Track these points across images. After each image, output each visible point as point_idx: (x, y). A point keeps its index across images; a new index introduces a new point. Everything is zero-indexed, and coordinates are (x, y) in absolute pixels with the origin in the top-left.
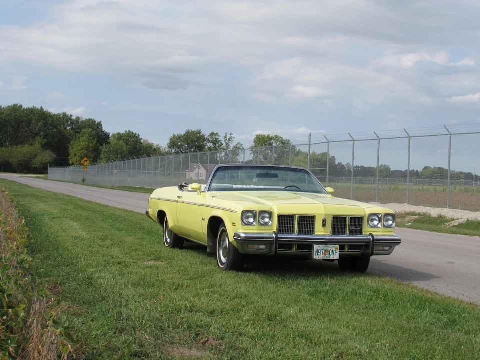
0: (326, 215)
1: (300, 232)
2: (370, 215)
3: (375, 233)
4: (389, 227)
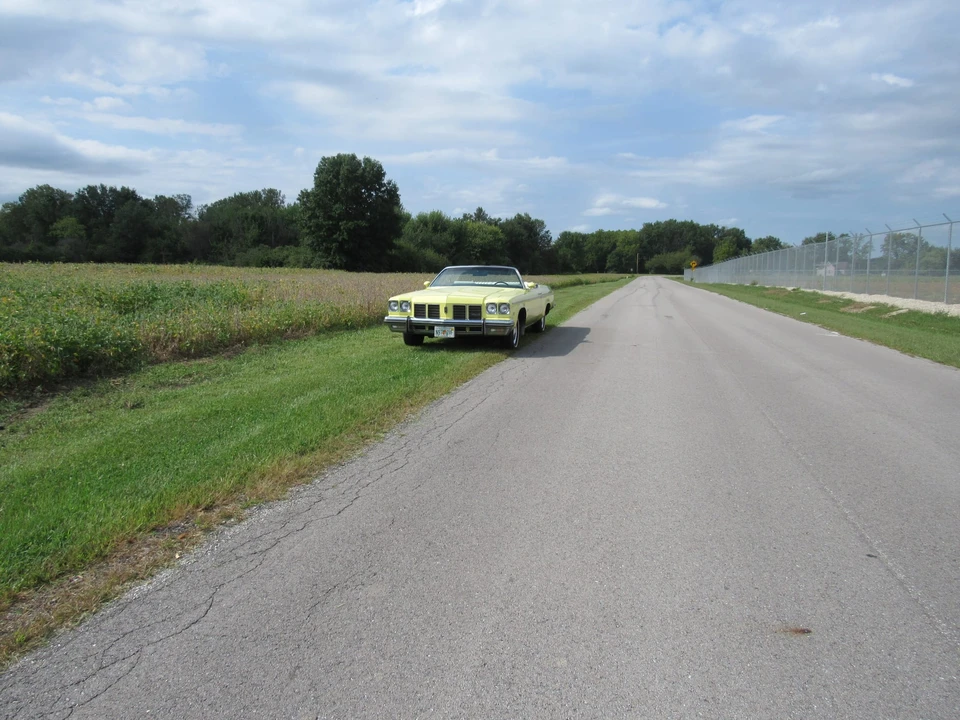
0: (446, 303)
1: (429, 317)
2: (488, 304)
3: (491, 318)
4: (504, 313)
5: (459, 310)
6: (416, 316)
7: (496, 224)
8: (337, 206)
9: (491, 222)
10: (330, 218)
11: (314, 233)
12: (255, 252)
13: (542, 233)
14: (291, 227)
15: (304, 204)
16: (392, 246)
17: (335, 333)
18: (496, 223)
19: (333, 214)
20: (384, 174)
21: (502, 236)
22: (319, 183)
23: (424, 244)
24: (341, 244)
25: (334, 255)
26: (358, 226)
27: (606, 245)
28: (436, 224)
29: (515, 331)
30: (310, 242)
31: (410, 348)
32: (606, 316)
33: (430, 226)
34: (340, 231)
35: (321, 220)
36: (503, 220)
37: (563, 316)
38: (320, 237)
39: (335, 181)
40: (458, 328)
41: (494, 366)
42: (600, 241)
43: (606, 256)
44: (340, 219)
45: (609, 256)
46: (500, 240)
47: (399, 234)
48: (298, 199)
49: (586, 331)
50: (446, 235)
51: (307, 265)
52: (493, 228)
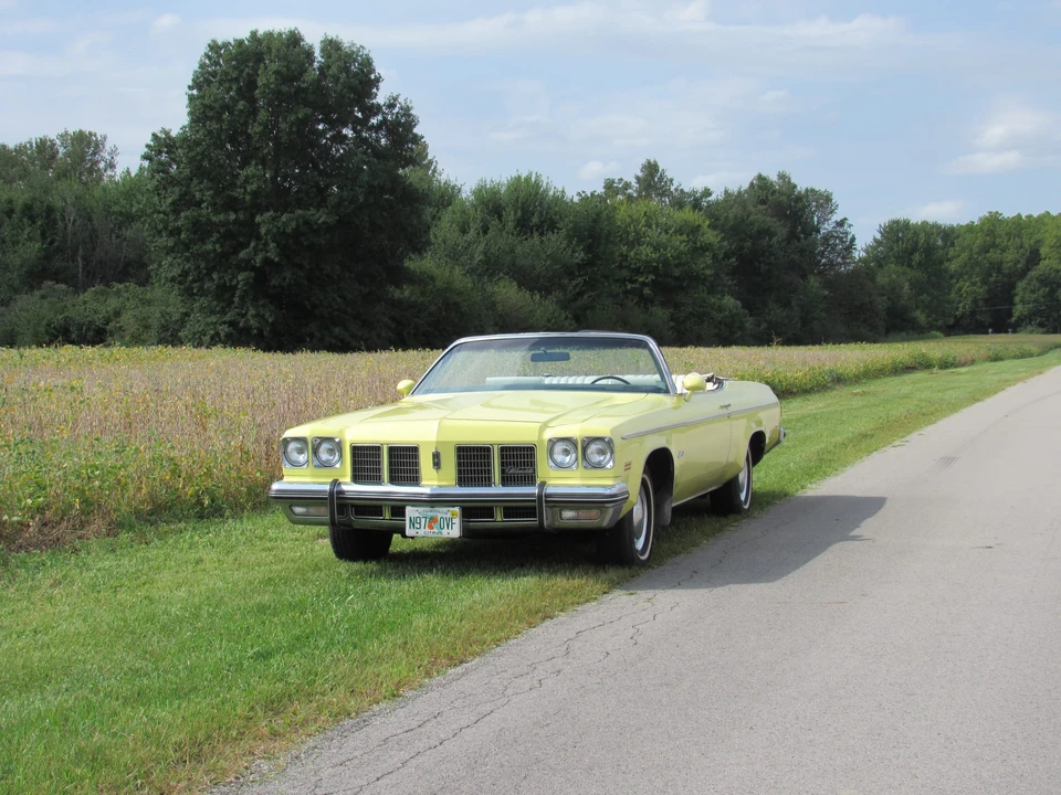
0: (437, 442)
1: (393, 480)
2: (553, 442)
3: (562, 479)
4: (599, 466)
5: (472, 461)
6: (356, 478)
7: (696, 205)
8: (250, 170)
9: (680, 201)
10: (232, 204)
11: (187, 247)
12: (31, 306)
13: (827, 227)
14: (129, 233)
15: (161, 168)
16: (399, 276)
17: (164, 527)
18: (696, 202)
19: (238, 193)
20: (378, 80)
21: (710, 236)
22: (203, 110)
23: (491, 267)
24: (262, 275)
25: (241, 306)
26: (307, 222)
27: (1010, 256)
28: (525, 209)
29: (639, 513)
30: (176, 271)
31: (344, 567)
32: (949, 460)
33: (511, 217)
34: (259, 238)
35: (206, 210)
36: (717, 195)
37: (824, 464)
38: (205, 255)
39: (241, 105)
40: (470, 510)
41: (562, 617)
42: (994, 245)
43: (1013, 286)
44: (257, 208)
45: (1021, 285)
46: (705, 248)
47: (417, 242)
48: (145, 157)
49: (871, 505)
50: (555, 241)
51: (170, 336)
52: (688, 215)
